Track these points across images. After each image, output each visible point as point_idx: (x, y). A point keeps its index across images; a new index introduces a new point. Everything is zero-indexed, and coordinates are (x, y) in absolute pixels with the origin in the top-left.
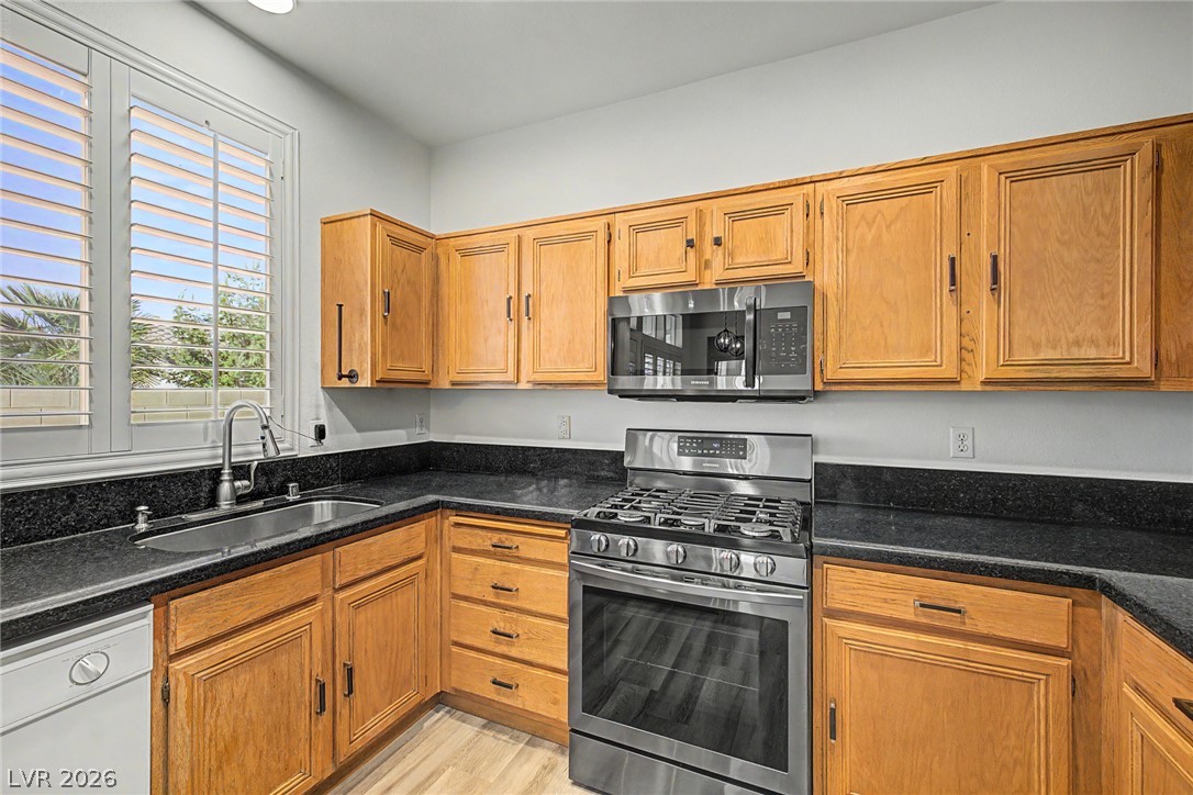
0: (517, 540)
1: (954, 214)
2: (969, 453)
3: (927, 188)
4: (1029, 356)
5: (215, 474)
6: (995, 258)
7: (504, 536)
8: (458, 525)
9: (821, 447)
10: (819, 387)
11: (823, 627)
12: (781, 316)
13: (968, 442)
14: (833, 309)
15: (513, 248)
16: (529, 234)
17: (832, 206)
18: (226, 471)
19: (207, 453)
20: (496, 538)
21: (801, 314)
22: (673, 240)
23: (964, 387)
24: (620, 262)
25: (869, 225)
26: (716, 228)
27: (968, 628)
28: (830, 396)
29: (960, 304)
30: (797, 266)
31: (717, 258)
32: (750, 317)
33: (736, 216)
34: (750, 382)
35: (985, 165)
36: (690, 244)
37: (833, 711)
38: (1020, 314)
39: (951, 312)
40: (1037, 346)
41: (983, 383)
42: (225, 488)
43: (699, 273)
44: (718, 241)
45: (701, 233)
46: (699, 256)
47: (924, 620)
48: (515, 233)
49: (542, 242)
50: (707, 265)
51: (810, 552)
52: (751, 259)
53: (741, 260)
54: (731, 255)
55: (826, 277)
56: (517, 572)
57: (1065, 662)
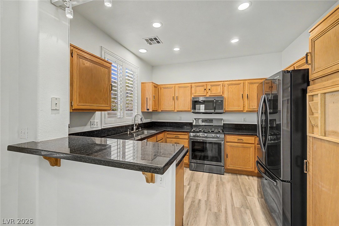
0: (179, 136)
1: (243, 87)
2: (245, 121)
3: (239, 84)
4: (252, 108)
5: (133, 125)
6: (247, 94)
7: (176, 135)
8: (167, 134)
9: (224, 121)
10: (224, 112)
11: (226, 144)
12: (219, 101)
13: (245, 120)
14: (226, 100)
15: (174, 88)
16: (177, 86)
17: (226, 85)
18: (135, 125)
19: (131, 122)
20: (175, 135)
21: (222, 101)
22: (203, 89)
23: (244, 112)
24: (193, 91)
25: (232, 89)
26: (209, 87)
27: (243, 142)
28: (226, 113)
29: (243, 100)
30: (221, 94)
31: (209, 92)
32: (215, 101)
33: (212, 86)
34: (215, 111)
35: (246, 81)
36: (205, 89)
37: (227, 154)
38: (251, 102)
39: (242, 101)
40: (253, 106)
41: (247, 111)
42: (135, 128)
43: (206, 94)
44: (209, 89)
45: (206, 88)
46: (206, 91)
47: (238, 142)
48: (174, 85)
49: (179, 87)
50: (208, 93)
51: (224, 134)
52: (214, 92)
53: (213, 92)
54: (211, 91)
55: (225, 95)
56: (179, 140)
57: (254, 145)
